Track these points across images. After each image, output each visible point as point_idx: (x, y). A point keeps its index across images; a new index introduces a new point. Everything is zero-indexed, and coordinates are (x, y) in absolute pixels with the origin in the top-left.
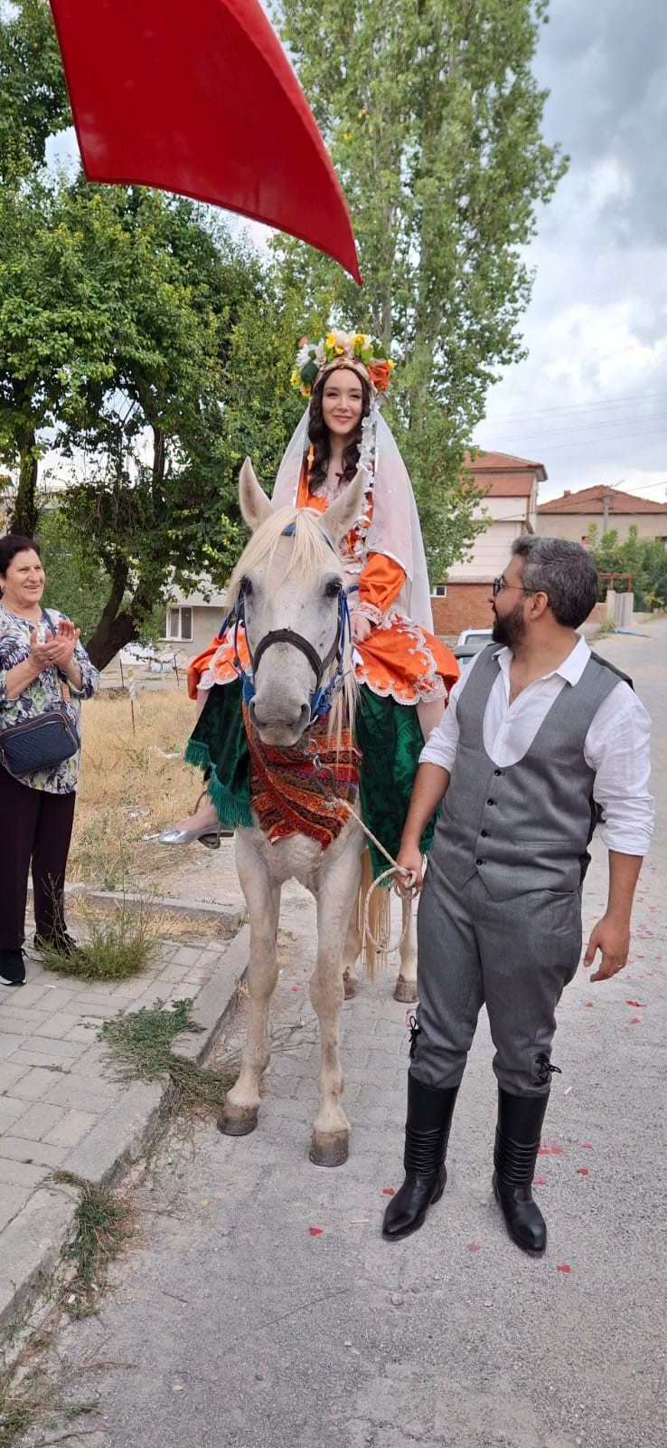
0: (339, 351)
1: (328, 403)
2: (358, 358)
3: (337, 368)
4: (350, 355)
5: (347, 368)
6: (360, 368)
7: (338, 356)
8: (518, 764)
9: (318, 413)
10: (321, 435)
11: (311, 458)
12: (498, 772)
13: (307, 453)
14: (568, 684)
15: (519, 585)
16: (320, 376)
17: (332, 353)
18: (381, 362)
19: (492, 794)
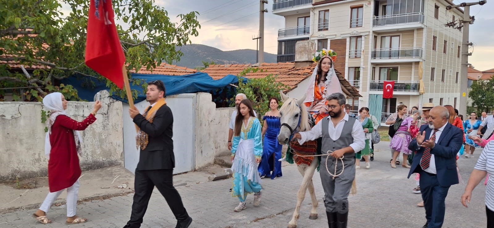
0: (325, 54)
1: (323, 65)
2: (330, 55)
3: (325, 57)
4: (328, 55)
5: (328, 57)
6: (330, 57)
7: (325, 55)
8: (339, 139)
9: (320, 67)
10: (320, 72)
11: (317, 77)
12: (334, 141)
13: (316, 76)
14: (346, 121)
15: (339, 105)
16: (321, 59)
17: (324, 54)
18: (334, 56)
19: (333, 146)
